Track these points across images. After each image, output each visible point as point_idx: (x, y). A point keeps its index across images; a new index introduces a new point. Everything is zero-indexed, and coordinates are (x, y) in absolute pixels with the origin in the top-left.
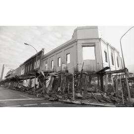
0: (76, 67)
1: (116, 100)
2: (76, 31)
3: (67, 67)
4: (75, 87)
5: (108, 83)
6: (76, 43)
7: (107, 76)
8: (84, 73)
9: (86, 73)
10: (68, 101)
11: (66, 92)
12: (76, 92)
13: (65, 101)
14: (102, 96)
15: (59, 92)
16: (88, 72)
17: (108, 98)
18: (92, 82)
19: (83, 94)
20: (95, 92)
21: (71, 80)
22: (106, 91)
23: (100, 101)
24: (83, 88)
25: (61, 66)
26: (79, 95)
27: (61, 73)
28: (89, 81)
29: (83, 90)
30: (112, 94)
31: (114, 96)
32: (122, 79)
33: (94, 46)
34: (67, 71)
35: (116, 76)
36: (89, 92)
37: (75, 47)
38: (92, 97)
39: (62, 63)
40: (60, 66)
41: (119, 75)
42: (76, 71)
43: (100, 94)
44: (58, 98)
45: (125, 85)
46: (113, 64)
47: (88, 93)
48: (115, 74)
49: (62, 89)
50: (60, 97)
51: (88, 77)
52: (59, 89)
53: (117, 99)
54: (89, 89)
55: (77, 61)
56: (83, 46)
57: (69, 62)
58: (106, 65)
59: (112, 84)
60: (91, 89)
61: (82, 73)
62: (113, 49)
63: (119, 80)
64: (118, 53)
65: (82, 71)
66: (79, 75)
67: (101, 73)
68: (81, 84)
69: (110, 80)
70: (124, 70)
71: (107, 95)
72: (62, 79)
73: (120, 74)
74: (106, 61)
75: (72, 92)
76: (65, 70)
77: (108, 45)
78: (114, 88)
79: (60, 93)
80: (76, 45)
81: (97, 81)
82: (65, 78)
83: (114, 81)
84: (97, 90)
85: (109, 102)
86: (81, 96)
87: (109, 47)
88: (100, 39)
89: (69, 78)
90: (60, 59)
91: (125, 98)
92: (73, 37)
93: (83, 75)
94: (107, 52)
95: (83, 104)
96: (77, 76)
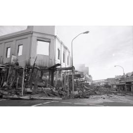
0: (28, 61)
3: (17, 60)
4: (25, 81)
5: (58, 79)
6: (30, 35)
7: (58, 72)
8: (36, 68)
9: (38, 67)
10: (16, 96)
11: (14, 86)
12: (26, 87)
13: (11, 97)
14: (52, 90)
15: (5, 87)
16: (40, 67)
17: (57, 92)
18: (44, 77)
19: (33, 89)
20: (45, 87)
21: (21, 74)
22: (55, 86)
23: (49, 95)
24: (33, 83)
26: (29, 90)
27: (9, 65)
28: (40, 76)
29: (33, 85)
30: (61, 88)
31: (62, 90)
32: (69, 76)
33: (49, 42)
34: (17, 64)
35: (65, 72)
36: (39, 86)
38: (42, 92)
39: (12, 54)
40: (8, 57)
41: (68, 72)
42: (28, 65)
43: (50, 89)
44: (3, 94)
45: (71, 80)
46: (64, 62)
47: (39, 88)
49: (9, 84)
50: (6, 93)
51: (39, 73)
52: (5, 84)
53: (63, 93)
54: (39, 84)
55: (30, 54)
56: (38, 40)
58: (58, 62)
59: (61, 79)
60: (42, 84)
61: (34, 68)
62: (66, 48)
63: (67, 76)
64: (69, 52)
65: (34, 65)
66: (31, 70)
67: (53, 69)
68: (32, 79)
69: (60, 76)
70: (72, 68)
71: (56, 89)
72: (9, 72)
73: (69, 71)
74: (59, 59)
75: (21, 86)
76: (14, 62)
77: (62, 43)
78: (62, 83)
79: (6, 89)
80: (31, 37)
81: (48, 77)
82: (14, 71)
83: (63, 77)
84: (48, 85)
85: (57, 96)
86: (31, 91)
89: (19, 71)
90: (9, 49)
91: (70, 91)
94: (60, 50)
95: (32, 99)
96: (28, 70)
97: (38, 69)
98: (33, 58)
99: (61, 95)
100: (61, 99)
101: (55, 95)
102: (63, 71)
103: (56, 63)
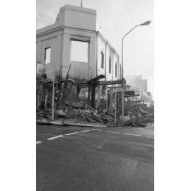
1: (108, 119)
2: (63, 10)
3: (44, 70)
4: (55, 100)
5: (101, 97)
6: (60, 32)
8: (70, 81)
9: (73, 81)
10: (44, 121)
12: (57, 108)
13: (39, 121)
14: (92, 113)
16: (76, 79)
17: (99, 116)
18: (81, 95)
19: (66, 111)
20: (83, 108)
21: (50, 90)
22: (97, 107)
23: (88, 121)
24: (67, 103)
26: (61, 112)
28: (76, 93)
29: (67, 105)
30: (105, 111)
31: (107, 113)
32: (118, 93)
33: (89, 42)
34: (45, 76)
35: (111, 88)
36: (75, 108)
37: (59, 37)
38: (79, 116)
41: (115, 88)
42: (59, 77)
43: (89, 111)
45: (121, 100)
46: (110, 72)
47: (74, 110)
48: (111, 86)
51: (75, 88)
54: (75, 104)
55: (61, 62)
56: (72, 39)
57: (48, 61)
58: (101, 72)
59: (106, 98)
60: (78, 104)
61: (66, 82)
62: (113, 51)
63: (114, 94)
64: (118, 57)
65: (68, 76)
66: (63, 84)
67: (94, 83)
68: (65, 97)
69: (104, 93)
70: (122, 82)
71: (98, 113)
73: (117, 85)
74: (102, 67)
75: (51, 107)
76: (40, 74)
77: (107, 43)
78: (107, 103)
80: (62, 35)
81: (87, 93)
82: (41, 86)
83: (109, 95)
84: (87, 106)
85: (99, 122)
86: (64, 114)
87: (107, 48)
88: (97, 33)
89: (48, 86)
91: (118, 115)
92: (58, 20)
93: (69, 83)
94: (104, 53)
95: (66, 125)
96: (60, 85)
97: (73, 83)
98: (66, 67)
99: (105, 121)
100: (105, 126)
101: (96, 120)
102: (109, 86)
103: (99, 75)
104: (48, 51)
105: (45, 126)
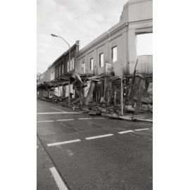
0: (125, 68)
2: (126, 7)
3: (112, 68)
4: (124, 96)
8: (138, 76)
9: (140, 75)
10: (115, 115)
11: (112, 103)
12: (126, 104)
13: (110, 115)
15: (102, 103)
16: (144, 74)
18: (150, 90)
19: (135, 106)
21: (119, 87)
24: (135, 98)
25: (105, 66)
26: (130, 108)
27: (104, 76)
29: (135, 101)
34: (113, 74)
36: (144, 103)
37: (124, 34)
39: (106, 62)
40: (102, 66)
42: (126, 74)
44: (101, 112)
47: (143, 105)
49: (106, 100)
50: (104, 110)
52: (102, 99)
54: (143, 100)
55: (127, 58)
56: (137, 33)
57: (115, 59)
60: (147, 100)
61: (134, 77)
66: (131, 80)
68: (133, 93)
72: (105, 85)
75: (120, 103)
76: (109, 72)
79: (104, 105)
82: (110, 83)
86: (133, 109)
89: (116, 83)
90: (102, 56)
92: (122, 18)
93: (137, 79)
95: (135, 121)
96: (127, 81)
97: (141, 78)
98: (133, 62)
104: (115, 50)
105: (115, 120)
